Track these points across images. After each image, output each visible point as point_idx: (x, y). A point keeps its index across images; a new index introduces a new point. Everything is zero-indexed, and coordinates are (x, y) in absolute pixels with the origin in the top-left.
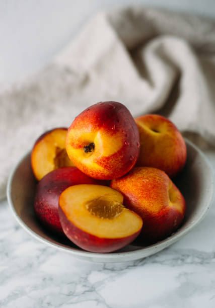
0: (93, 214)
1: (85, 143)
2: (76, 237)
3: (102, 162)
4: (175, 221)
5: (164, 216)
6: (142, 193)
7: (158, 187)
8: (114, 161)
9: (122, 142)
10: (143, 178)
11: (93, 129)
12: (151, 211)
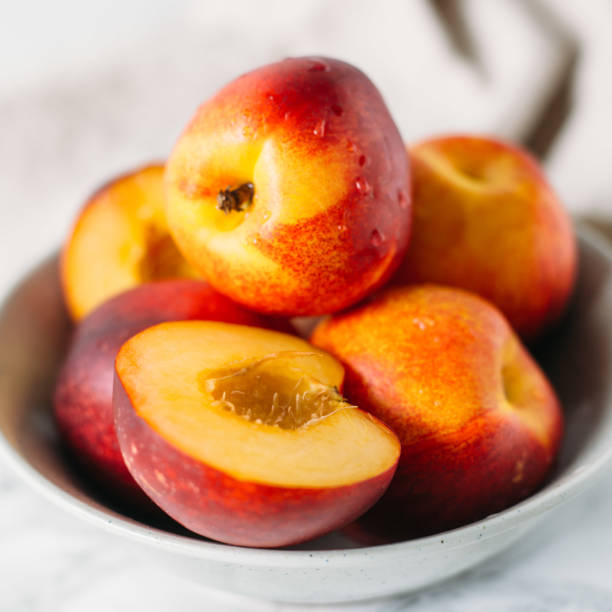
0: (228, 409)
1: (222, 180)
2: (161, 477)
3: (276, 244)
4: (520, 465)
5: (478, 443)
6: (409, 360)
7: (463, 345)
8: (315, 240)
9: (346, 179)
10: (416, 314)
11: (251, 130)
12: (436, 424)
